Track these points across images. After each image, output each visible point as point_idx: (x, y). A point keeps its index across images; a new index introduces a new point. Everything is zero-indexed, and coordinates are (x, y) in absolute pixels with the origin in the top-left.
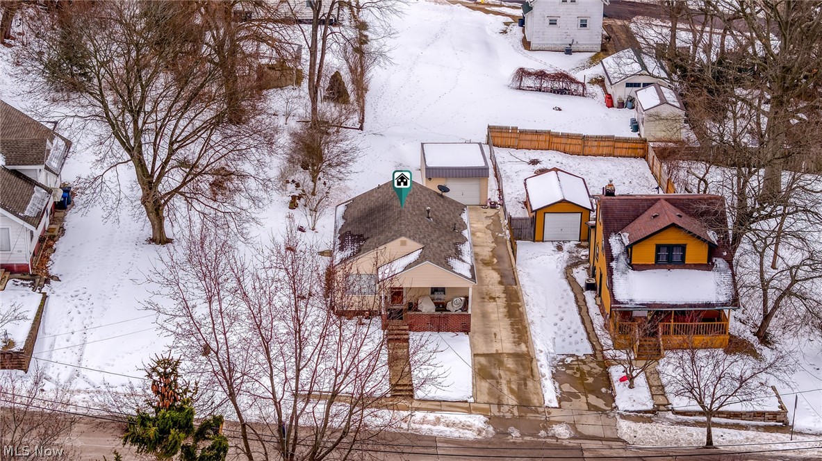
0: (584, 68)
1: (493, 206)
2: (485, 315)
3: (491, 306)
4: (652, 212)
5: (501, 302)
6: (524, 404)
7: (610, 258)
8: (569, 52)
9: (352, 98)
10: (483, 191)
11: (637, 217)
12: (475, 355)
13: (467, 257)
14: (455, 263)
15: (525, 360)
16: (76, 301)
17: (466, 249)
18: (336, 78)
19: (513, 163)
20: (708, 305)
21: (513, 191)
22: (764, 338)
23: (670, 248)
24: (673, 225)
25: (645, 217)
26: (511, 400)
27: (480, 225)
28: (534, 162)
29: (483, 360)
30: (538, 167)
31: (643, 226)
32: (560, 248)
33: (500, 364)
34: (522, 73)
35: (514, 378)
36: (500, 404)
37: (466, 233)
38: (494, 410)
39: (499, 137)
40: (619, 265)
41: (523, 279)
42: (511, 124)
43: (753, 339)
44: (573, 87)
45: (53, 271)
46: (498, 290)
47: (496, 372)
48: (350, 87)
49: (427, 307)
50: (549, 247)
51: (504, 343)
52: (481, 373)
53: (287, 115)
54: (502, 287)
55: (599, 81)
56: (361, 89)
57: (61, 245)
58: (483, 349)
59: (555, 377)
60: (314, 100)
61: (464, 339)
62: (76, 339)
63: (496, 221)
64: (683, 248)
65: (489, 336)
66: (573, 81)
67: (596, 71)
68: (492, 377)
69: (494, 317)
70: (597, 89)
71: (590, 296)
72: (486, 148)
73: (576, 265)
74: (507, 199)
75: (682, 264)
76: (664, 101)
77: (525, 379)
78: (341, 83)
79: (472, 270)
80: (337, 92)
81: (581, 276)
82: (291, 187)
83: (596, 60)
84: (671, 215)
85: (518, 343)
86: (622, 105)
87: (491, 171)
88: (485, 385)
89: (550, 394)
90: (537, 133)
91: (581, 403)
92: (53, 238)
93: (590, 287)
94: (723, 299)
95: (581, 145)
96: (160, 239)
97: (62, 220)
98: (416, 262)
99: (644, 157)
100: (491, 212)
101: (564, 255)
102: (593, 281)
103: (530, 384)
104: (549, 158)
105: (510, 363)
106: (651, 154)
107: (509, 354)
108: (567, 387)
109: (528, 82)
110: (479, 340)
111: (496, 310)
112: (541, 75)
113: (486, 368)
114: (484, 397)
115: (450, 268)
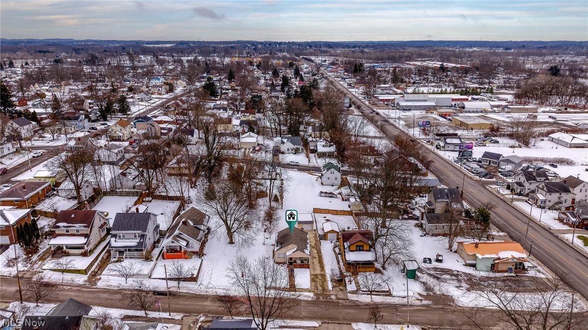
0: (336, 190)
1: (315, 230)
2: (313, 263)
3: (315, 260)
4: (355, 236)
5: (317, 259)
6: (324, 289)
7: (344, 249)
8: (333, 186)
9: (280, 201)
10: (312, 227)
11: (351, 238)
12: (311, 275)
13: (309, 249)
14: (305, 250)
15: (324, 276)
16: (210, 261)
17: (308, 246)
18: (276, 196)
19: (320, 217)
20: (370, 261)
21: (319, 226)
22: (384, 268)
23: (360, 246)
24: (360, 241)
25: (353, 238)
26: (320, 288)
27: (312, 236)
28: (325, 217)
29: (313, 276)
30: (326, 219)
31: (353, 240)
32: (332, 242)
33: (318, 277)
34: (321, 192)
35: (321, 281)
36: (317, 289)
37: (308, 241)
38: (316, 291)
39: (316, 211)
40: (347, 250)
41: (323, 252)
42: (319, 208)
43: (381, 269)
44: (334, 196)
45: (204, 253)
46: (316, 255)
47: (316, 280)
48: (279, 198)
49: (299, 262)
50: (329, 242)
51: (318, 272)
52: (313, 280)
53: (264, 206)
54: (317, 254)
55: (340, 194)
56: (282, 197)
57: (207, 245)
58: (313, 273)
59: (331, 281)
60: (270, 202)
61: (308, 270)
62: (210, 272)
63: (316, 235)
64: (363, 246)
65: (314, 269)
66: (334, 194)
67: (339, 191)
68: (315, 281)
69: (315, 263)
70: (340, 196)
71: (339, 256)
72: (313, 214)
73: (336, 247)
74: (318, 228)
75: (363, 250)
76: (356, 201)
77: (324, 282)
78: (277, 197)
79: (310, 252)
80: (276, 199)
81: (337, 250)
82: (265, 226)
83: (339, 188)
84: (360, 238)
85: (321, 271)
86: (346, 200)
87: (314, 222)
88: (313, 284)
89: (330, 286)
90: (325, 209)
91: (338, 289)
92: (205, 243)
93: (339, 254)
94: (373, 259)
95: (336, 213)
96: (231, 243)
97: (207, 237)
98: (296, 251)
99: (352, 215)
100: (315, 232)
101: (333, 244)
102: (340, 252)
103: (325, 283)
104: (329, 216)
105: (320, 277)
106: (354, 215)
107: (319, 275)
108: (334, 284)
109: (323, 195)
110: (312, 270)
111: (316, 261)
112: (326, 193)
113: (314, 279)
114: (313, 287)
115: (304, 252)
